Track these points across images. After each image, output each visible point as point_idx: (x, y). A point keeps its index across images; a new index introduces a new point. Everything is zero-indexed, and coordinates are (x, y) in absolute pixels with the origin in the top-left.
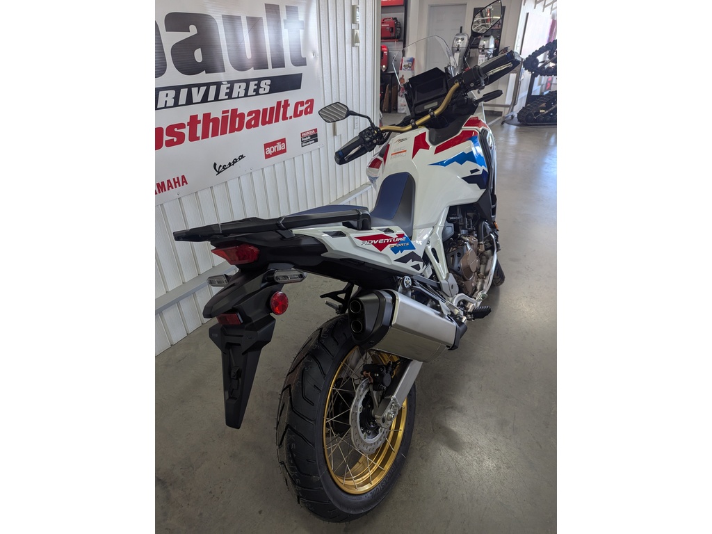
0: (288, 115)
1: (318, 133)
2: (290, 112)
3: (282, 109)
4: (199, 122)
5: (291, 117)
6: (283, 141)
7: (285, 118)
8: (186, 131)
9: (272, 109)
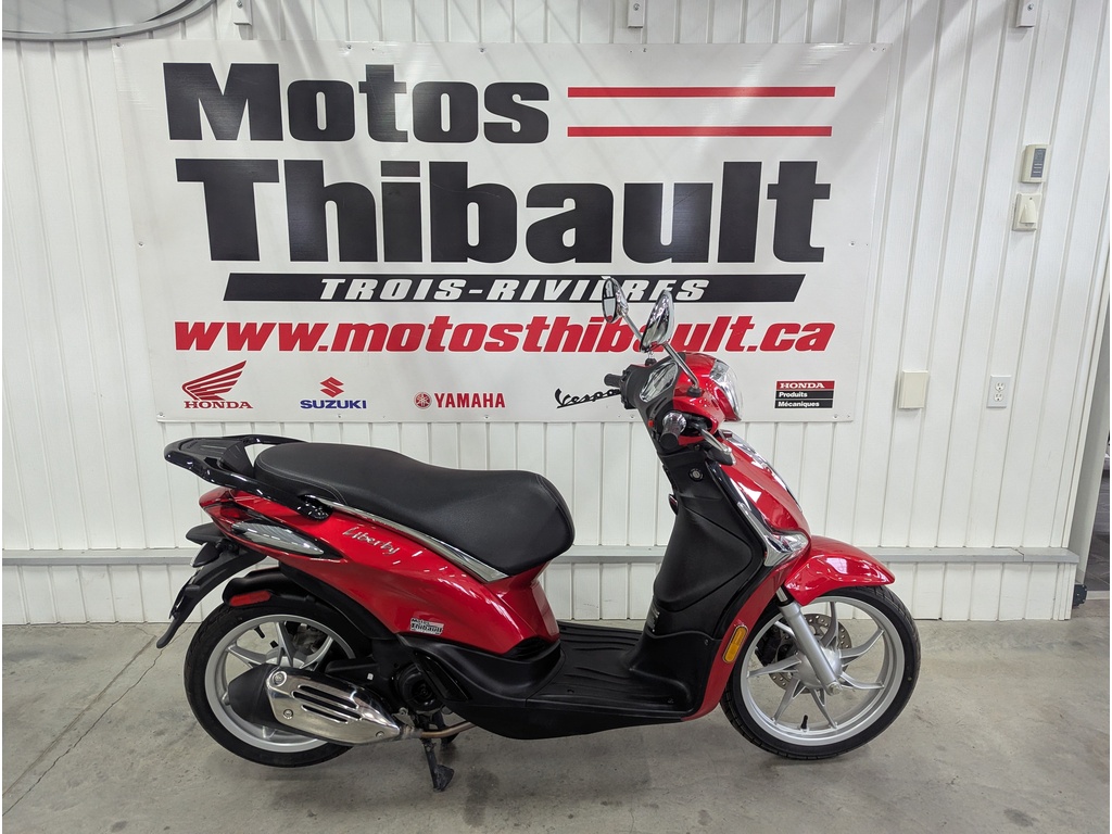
0: (745, 342)
1: (836, 391)
2: (753, 337)
3: (728, 333)
5: (752, 349)
7: (734, 345)
8: (522, 336)
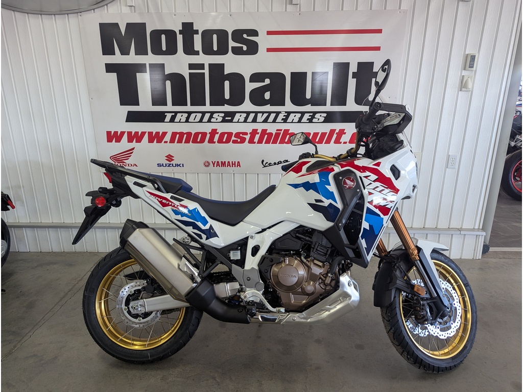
0: (342, 140)
3: (335, 136)
4: (258, 133)
5: (345, 143)
8: (248, 137)
9: (323, 134)
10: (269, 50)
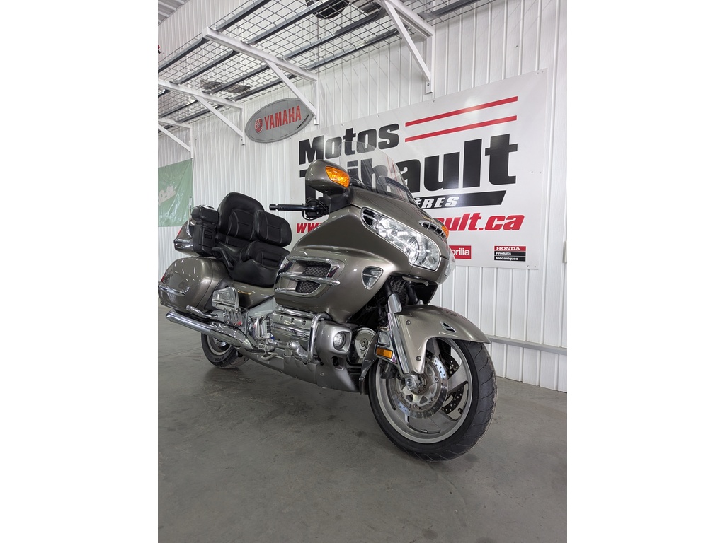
0: (478, 226)
1: (527, 252)
2: (481, 223)
3: (469, 221)
5: (481, 229)
6: (468, 248)
7: (472, 228)
9: (457, 220)
10: (407, 140)
